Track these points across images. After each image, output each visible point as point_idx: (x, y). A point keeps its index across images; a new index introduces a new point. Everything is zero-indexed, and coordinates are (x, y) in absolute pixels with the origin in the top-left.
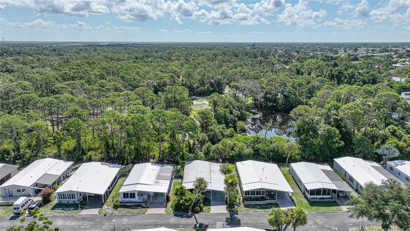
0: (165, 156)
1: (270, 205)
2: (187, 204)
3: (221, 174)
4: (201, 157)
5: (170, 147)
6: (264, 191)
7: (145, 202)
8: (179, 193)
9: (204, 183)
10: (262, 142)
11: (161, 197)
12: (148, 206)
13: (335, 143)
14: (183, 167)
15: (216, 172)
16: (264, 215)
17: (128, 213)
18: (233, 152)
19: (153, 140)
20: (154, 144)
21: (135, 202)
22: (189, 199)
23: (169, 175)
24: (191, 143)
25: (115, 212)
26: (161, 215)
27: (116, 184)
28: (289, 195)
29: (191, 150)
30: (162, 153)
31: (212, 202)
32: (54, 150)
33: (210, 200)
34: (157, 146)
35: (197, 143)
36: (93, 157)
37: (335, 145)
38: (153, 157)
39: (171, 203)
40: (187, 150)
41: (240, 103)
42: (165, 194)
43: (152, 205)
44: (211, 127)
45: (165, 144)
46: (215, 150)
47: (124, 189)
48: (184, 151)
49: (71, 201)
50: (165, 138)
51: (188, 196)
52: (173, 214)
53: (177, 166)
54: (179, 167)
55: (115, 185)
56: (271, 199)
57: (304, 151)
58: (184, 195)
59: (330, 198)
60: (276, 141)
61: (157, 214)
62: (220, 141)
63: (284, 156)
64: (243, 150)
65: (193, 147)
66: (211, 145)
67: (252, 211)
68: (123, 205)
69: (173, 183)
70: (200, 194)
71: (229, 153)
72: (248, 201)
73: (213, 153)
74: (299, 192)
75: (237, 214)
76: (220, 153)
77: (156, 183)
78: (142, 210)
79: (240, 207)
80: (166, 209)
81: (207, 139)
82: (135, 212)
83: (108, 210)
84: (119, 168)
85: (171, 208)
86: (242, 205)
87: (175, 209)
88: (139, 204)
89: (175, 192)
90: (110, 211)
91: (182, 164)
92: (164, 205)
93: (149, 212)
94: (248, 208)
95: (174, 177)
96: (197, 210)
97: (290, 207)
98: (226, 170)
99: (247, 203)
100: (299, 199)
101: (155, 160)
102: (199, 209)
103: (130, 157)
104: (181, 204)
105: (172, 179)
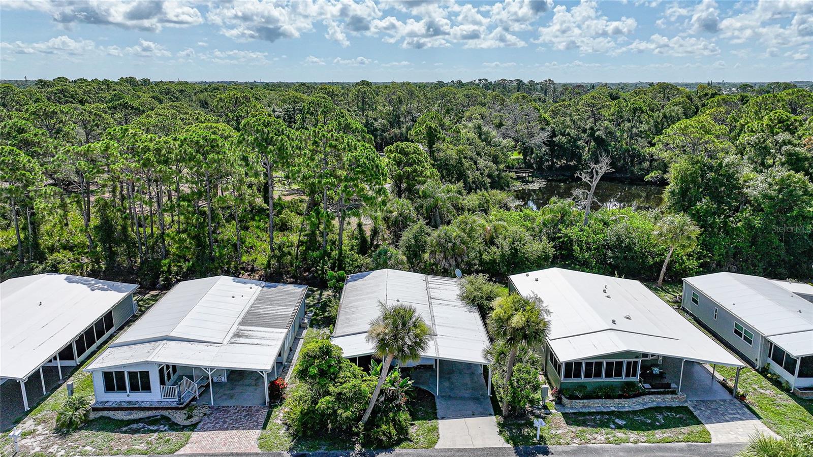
0: (288, 265)
1: (661, 413)
2: (344, 415)
3: (465, 309)
4: (402, 263)
5: (306, 243)
6: (636, 363)
7: (188, 407)
8: (313, 371)
9: (415, 327)
10: (577, 222)
11: (252, 388)
12: (194, 420)
14: (338, 290)
15: (448, 303)
16: (652, 454)
18: (494, 249)
19: (258, 227)
20: (258, 236)
21: (148, 405)
22: (355, 393)
23: (289, 310)
24: (367, 229)
25: (54, 448)
28: (713, 376)
29: (364, 247)
30: (279, 253)
31: (440, 405)
33: (433, 396)
35: (382, 226)
36: (65, 266)
38: (250, 268)
39: (286, 410)
40: (353, 247)
42: (265, 376)
43: (212, 418)
44: (423, 188)
45: (291, 237)
46: (439, 244)
47: (110, 358)
48: (344, 248)
50: (292, 222)
51: (351, 381)
52: (287, 456)
53: (321, 293)
54: (328, 293)
56: (658, 393)
58: (333, 378)
63: (651, 260)
64: (524, 244)
65: (372, 240)
66: (429, 230)
67: (599, 438)
68: (99, 420)
69: (302, 341)
70: (396, 374)
71: (481, 255)
72: (577, 398)
73: (433, 253)
75: (546, 452)
76: (456, 253)
77: (237, 335)
78: (168, 440)
79: (549, 422)
80: (264, 432)
81: (414, 215)
82: (137, 447)
83: (28, 441)
84: (126, 293)
85: (283, 431)
86: (556, 415)
87: (300, 434)
88: (162, 415)
89: (301, 368)
90: (35, 444)
91: (338, 281)
92: (258, 418)
93: (196, 445)
94: (580, 428)
95: (306, 321)
96: (387, 436)
97: (741, 422)
98: (482, 297)
99: (572, 408)
100: (755, 389)
101: (257, 275)
102: (394, 432)
103: (177, 266)
104: (323, 414)
105: (302, 327)
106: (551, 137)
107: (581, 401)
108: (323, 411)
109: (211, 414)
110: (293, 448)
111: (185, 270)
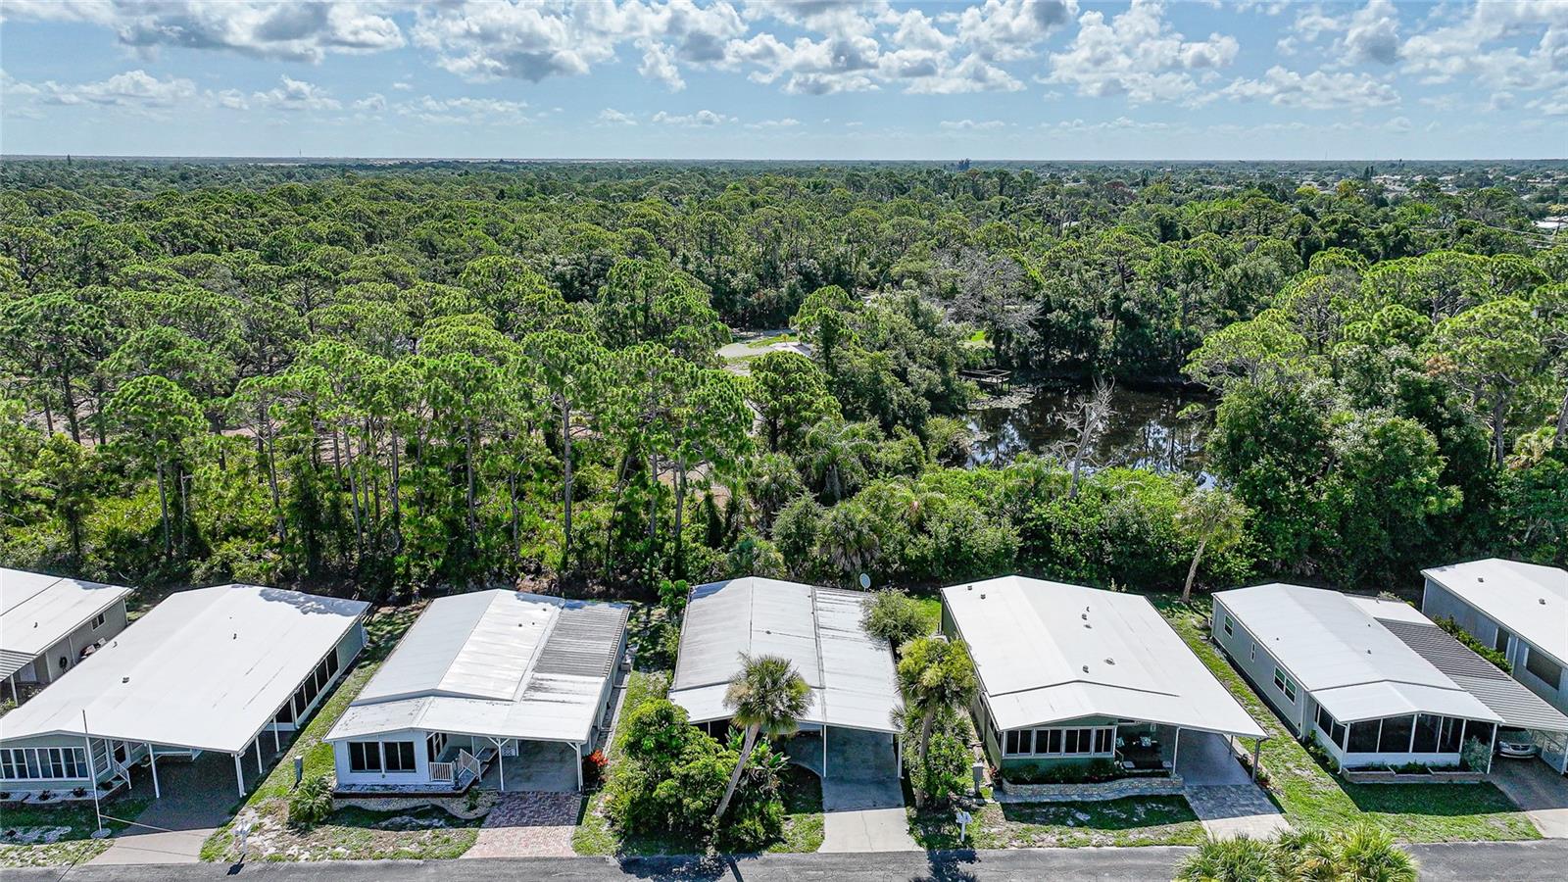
0: (595, 563)
1: (1143, 805)
2: (693, 806)
3: (870, 645)
4: (776, 565)
5: (621, 523)
6: (1109, 732)
7: (470, 793)
8: (649, 743)
9: (790, 686)
10: (1059, 493)
11: (557, 765)
12: (480, 811)
13: (1425, 495)
14: (677, 611)
15: (845, 634)
16: (1118, 862)
17: (365, 854)
18: (923, 539)
19: (540, 493)
20: (542, 510)
21: (412, 791)
22: (707, 776)
23: (606, 647)
24: (721, 504)
25: (294, 850)
26: (550, 865)
27: (329, 695)
28: (1232, 750)
29: (717, 533)
30: (579, 545)
31: (828, 791)
32: (51, 535)
33: (818, 778)
34: (558, 517)
35: (747, 501)
36: (242, 567)
37: (1426, 505)
38: (533, 567)
39: (609, 797)
40: (698, 535)
41: (937, 341)
42: (578, 750)
43: (503, 808)
44: (812, 431)
45: (595, 511)
46: (835, 532)
47: (357, 723)
48: (684, 537)
49: (62, 789)
50: (595, 482)
51: (702, 758)
52: (614, 862)
53: (649, 610)
54: (659, 612)
55: (322, 703)
56: (1143, 775)
57: (1265, 535)
58: (676, 754)
59: (1456, 769)
60: (1128, 488)
61: (525, 860)
62: (855, 489)
63: (1173, 559)
64: (971, 531)
65: (728, 520)
66: (817, 508)
67: (1048, 839)
68: (347, 811)
69: (623, 693)
70: (764, 747)
71: (903, 548)
72: (1025, 782)
73: (825, 546)
74: (1279, 737)
75: (971, 858)
76: (862, 547)
77: (533, 687)
78: (448, 840)
79: (981, 817)
80: (579, 829)
81: (796, 479)
82: (406, 849)
83: (255, 840)
84: (354, 617)
85: (605, 828)
86: (993, 805)
87: (631, 832)
88: (433, 805)
89: (631, 739)
90: (266, 843)
91: (675, 596)
92: (569, 809)
93: (487, 847)
94: (1025, 825)
95: (629, 661)
96: (751, 835)
97: (1254, 817)
98: (896, 627)
99: (1017, 797)
100: (1289, 769)
101: (545, 580)
102: (761, 829)
103: (420, 566)
104: (662, 804)
105: (621, 670)
106: (1044, 313)
107: (1030, 787)
108: (663, 800)
109: (502, 803)
110: (621, 852)
111: (432, 572)
